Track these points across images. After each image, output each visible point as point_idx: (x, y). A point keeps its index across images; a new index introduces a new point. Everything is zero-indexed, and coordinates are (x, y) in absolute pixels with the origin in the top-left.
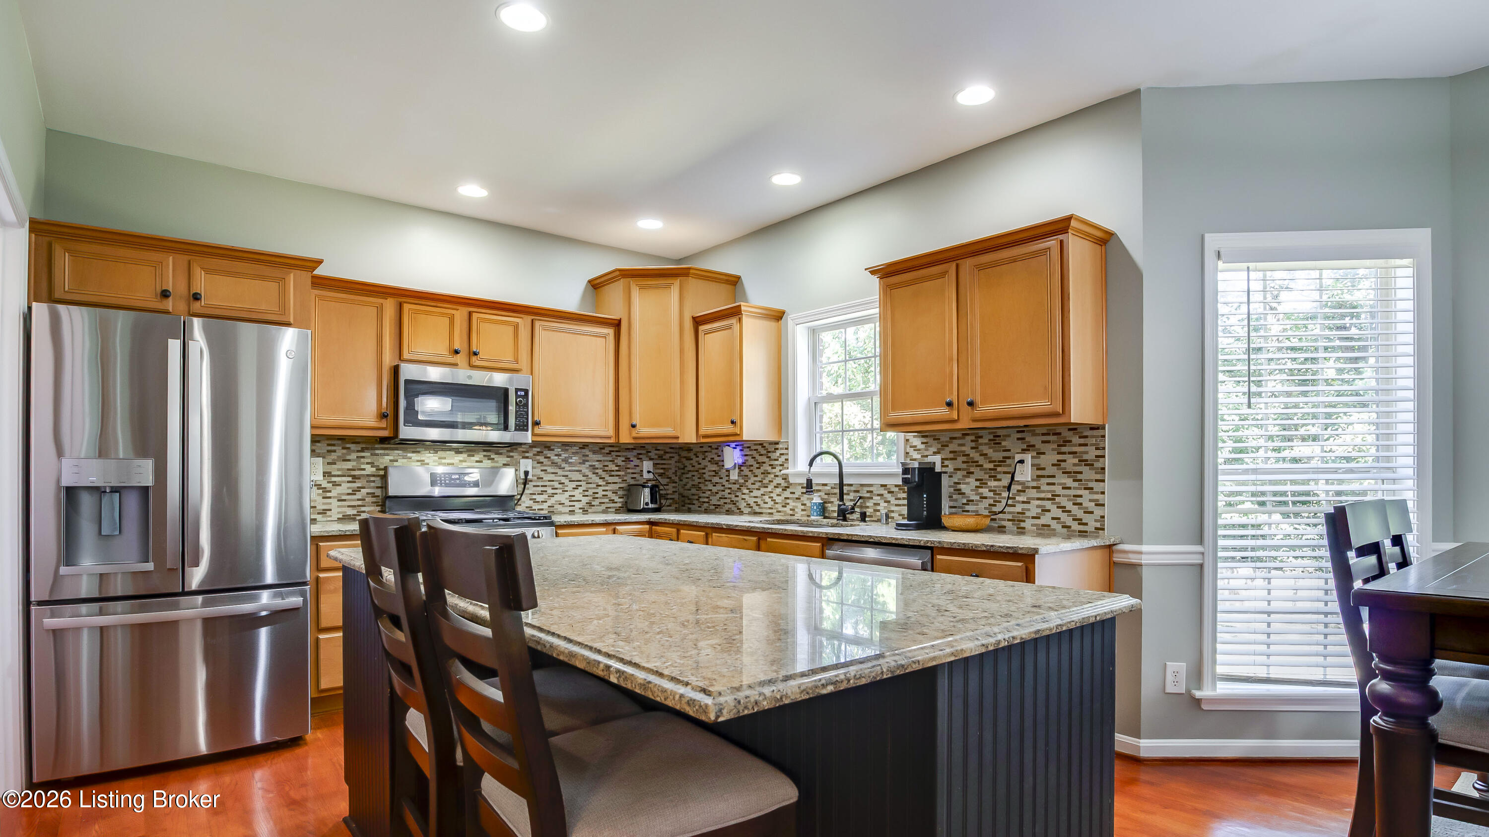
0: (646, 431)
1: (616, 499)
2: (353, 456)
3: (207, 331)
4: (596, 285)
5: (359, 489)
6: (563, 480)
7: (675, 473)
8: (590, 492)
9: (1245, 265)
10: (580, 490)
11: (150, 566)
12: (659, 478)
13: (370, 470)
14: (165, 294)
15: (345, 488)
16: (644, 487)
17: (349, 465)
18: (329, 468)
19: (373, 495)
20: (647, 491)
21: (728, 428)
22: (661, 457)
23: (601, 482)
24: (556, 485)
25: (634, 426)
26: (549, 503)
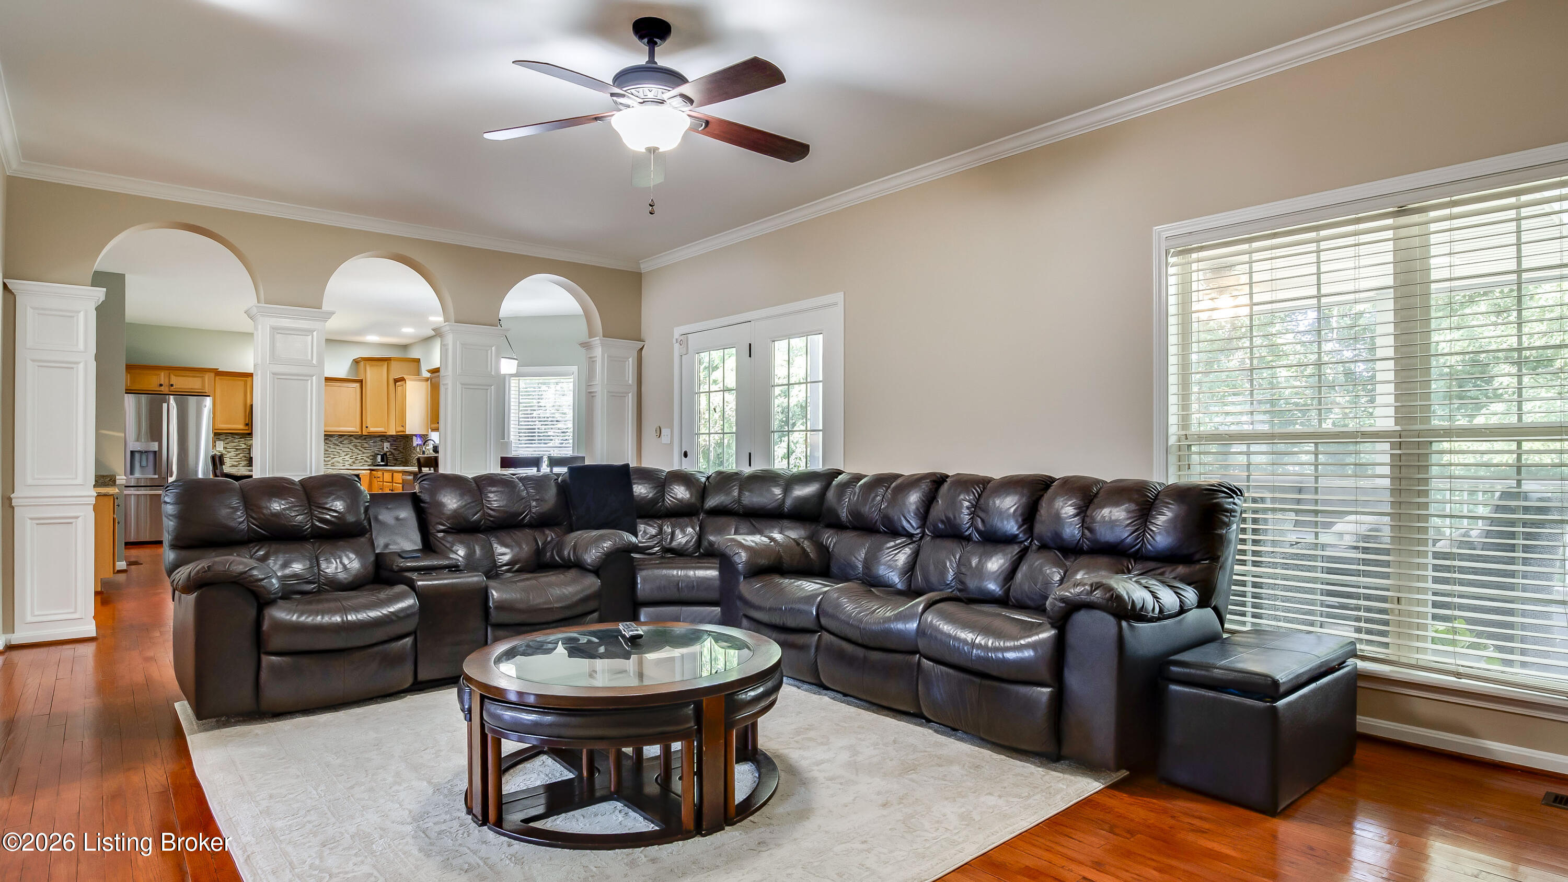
0: (372, 429)
1: (369, 460)
2: (237, 440)
3: (175, 400)
4: (356, 362)
5: (239, 454)
6: (339, 451)
7: (403, 449)
8: (354, 457)
9: (518, 378)
10: (349, 456)
11: (157, 476)
12: (393, 451)
13: (244, 446)
14: (161, 385)
15: (233, 454)
16: (379, 454)
17: (235, 444)
18: (226, 445)
19: (245, 457)
20: (380, 456)
21: (402, 429)
22: (394, 441)
23: (360, 452)
24: (336, 453)
25: (367, 427)
26: (332, 462)
